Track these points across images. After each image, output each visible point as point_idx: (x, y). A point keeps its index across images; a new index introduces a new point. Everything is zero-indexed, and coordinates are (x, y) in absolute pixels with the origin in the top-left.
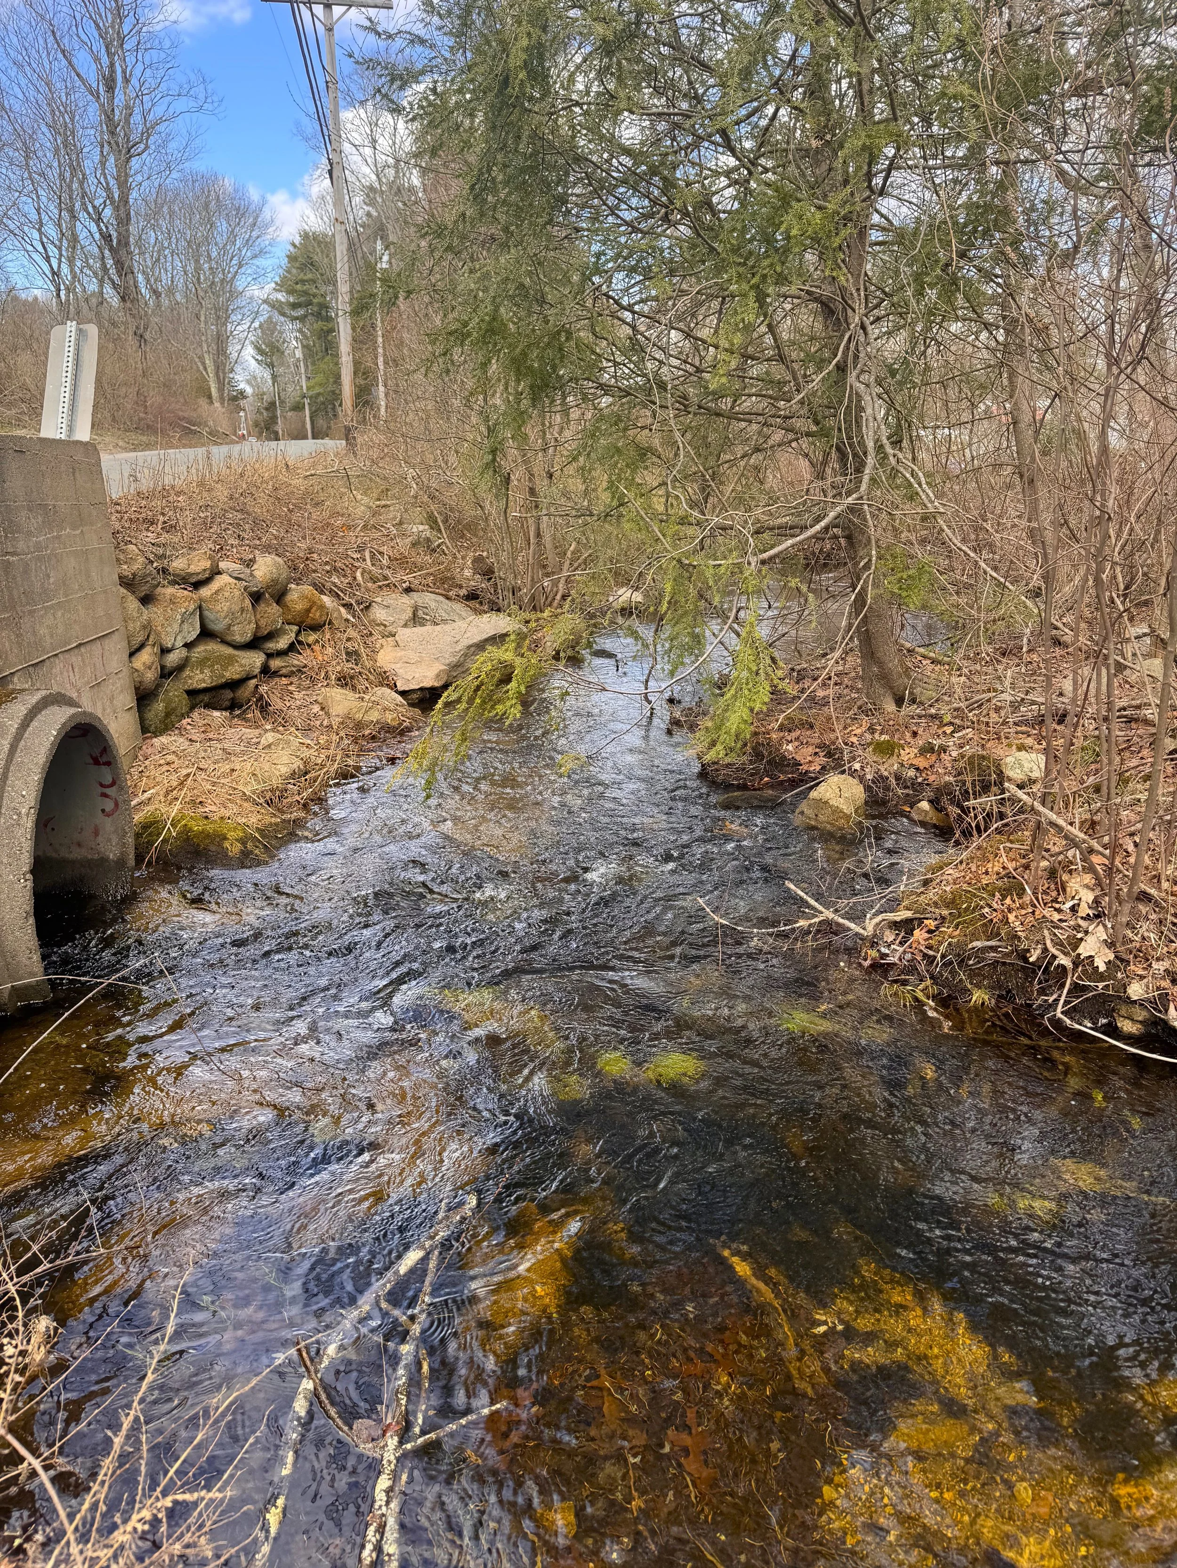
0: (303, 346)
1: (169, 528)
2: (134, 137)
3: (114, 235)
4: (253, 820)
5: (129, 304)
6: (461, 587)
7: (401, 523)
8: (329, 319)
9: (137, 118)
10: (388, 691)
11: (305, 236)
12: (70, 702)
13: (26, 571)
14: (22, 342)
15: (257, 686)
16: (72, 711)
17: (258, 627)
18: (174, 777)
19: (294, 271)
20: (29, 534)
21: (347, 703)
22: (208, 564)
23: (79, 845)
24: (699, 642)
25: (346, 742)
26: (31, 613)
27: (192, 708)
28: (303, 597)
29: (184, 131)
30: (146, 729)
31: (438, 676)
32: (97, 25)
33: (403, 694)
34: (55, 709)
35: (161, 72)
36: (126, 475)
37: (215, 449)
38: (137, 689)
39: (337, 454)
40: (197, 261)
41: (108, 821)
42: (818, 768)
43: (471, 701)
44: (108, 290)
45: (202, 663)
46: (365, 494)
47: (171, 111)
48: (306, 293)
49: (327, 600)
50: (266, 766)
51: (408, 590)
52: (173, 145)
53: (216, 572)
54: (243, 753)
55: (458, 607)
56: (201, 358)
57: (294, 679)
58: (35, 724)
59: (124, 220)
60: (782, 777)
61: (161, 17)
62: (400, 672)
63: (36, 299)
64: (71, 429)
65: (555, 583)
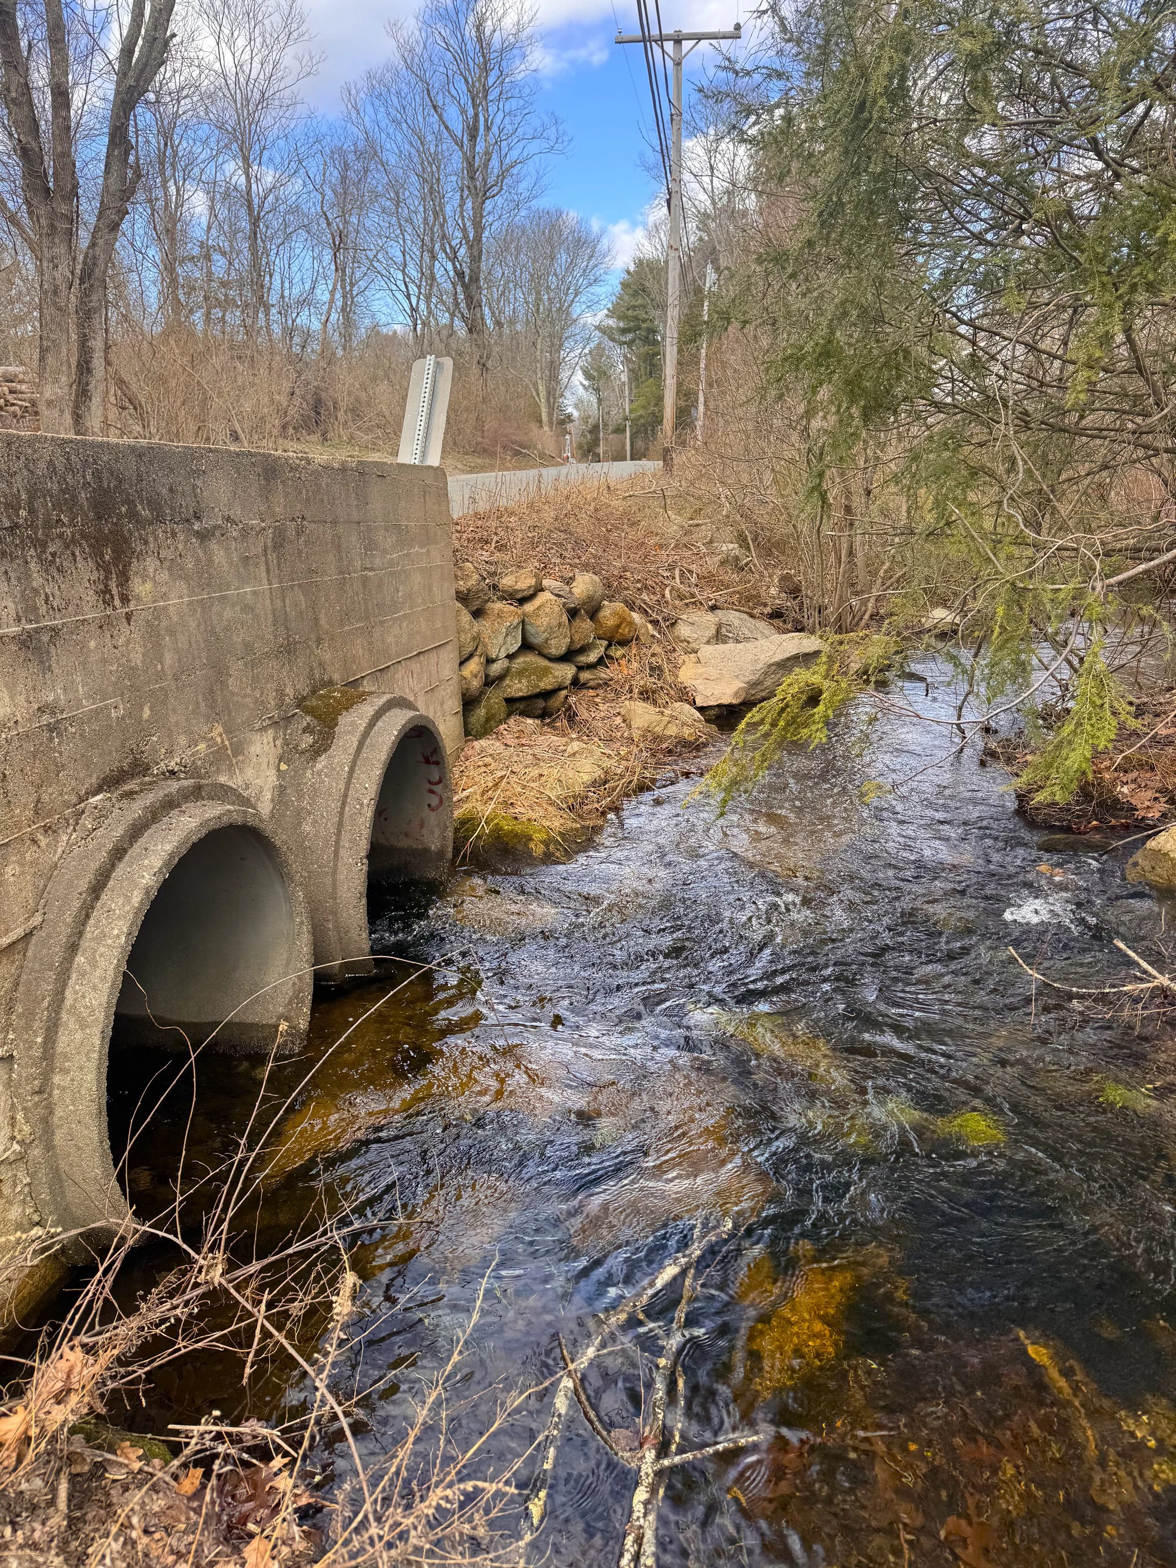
0: (630, 370)
1: (501, 547)
2: (491, 181)
3: (467, 271)
4: (556, 823)
5: (475, 336)
6: (765, 605)
7: (711, 542)
8: (655, 343)
9: (494, 163)
10: (687, 706)
11: (640, 263)
12: (411, 706)
13: (380, 586)
14: (381, 373)
15: (566, 697)
16: (411, 714)
17: (572, 641)
18: (490, 778)
19: (626, 297)
20: (385, 551)
21: (647, 717)
22: (532, 582)
23: (406, 835)
24: (1024, 670)
25: (644, 754)
26: (382, 623)
27: (509, 715)
28: (615, 613)
29: (534, 172)
30: (469, 733)
31: (736, 693)
32: (466, 81)
33: (701, 709)
34: (396, 711)
35: (519, 118)
36: (467, 496)
37: (544, 471)
38: (463, 695)
39: (654, 476)
40: (538, 293)
41: (433, 815)
42: (1158, 815)
43: (774, 724)
44: (458, 323)
45: (521, 673)
46: (679, 513)
47: (525, 154)
48: (636, 318)
49: (636, 617)
50: (571, 774)
51: (713, 608)
52: (523, 186)
53: (539, 589)
54: (551, 759)
55: (762, 625)
56: (535, 385)
57: (600, 692)
58: (380, 724)
59: (476, 259)
60: (1113, 822)
61: (523, 67)
62: (699, 688)
63: (395, 333)
64: (424, 454)
65: (865, 602)
